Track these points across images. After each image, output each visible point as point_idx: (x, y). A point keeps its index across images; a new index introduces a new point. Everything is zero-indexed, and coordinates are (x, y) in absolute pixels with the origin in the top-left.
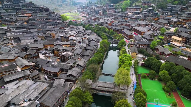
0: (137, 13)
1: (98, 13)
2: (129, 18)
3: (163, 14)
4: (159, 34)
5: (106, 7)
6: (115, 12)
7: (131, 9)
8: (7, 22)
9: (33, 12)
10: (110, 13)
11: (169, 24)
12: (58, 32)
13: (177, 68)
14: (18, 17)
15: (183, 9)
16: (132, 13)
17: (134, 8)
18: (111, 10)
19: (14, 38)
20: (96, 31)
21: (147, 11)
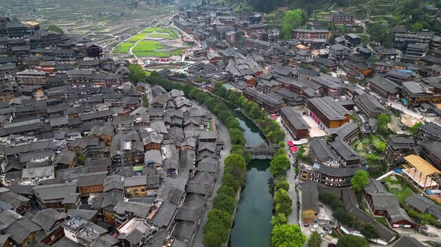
0: (318, 46)
1: (224, 38)
2: (299, 62)
3: (383, 57)
4: (374, 131)
5: (242, 22)
6: (264, 38)
7: (303, 33)
9: (59, 61)
10: (252, 40)
11: (398, 96)
12: (120, 126)
14: (20, 75)
15: (433, 46)
16: (306, 45)
17: (314, 30)
18: (254, 33)
20: (215, 110)
21: (343, 43)
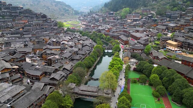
0: (136, 20)
1: (98, 21)
2: (128, 25)
3: (162, 20)
4: (156, 40)
5: (105, 15)
6: (115, 19)
7: (130, 16)
8: (2, 28)
10: (109, 20)
11: (167, 30)
13: (168, 72)
14: (14, 23)
15: (182, 16)
16: (131, 20)
17: (134, 15)
18: (110, 18)
19: (6, 43)
20: (92, 37)
21: (146, 18)
